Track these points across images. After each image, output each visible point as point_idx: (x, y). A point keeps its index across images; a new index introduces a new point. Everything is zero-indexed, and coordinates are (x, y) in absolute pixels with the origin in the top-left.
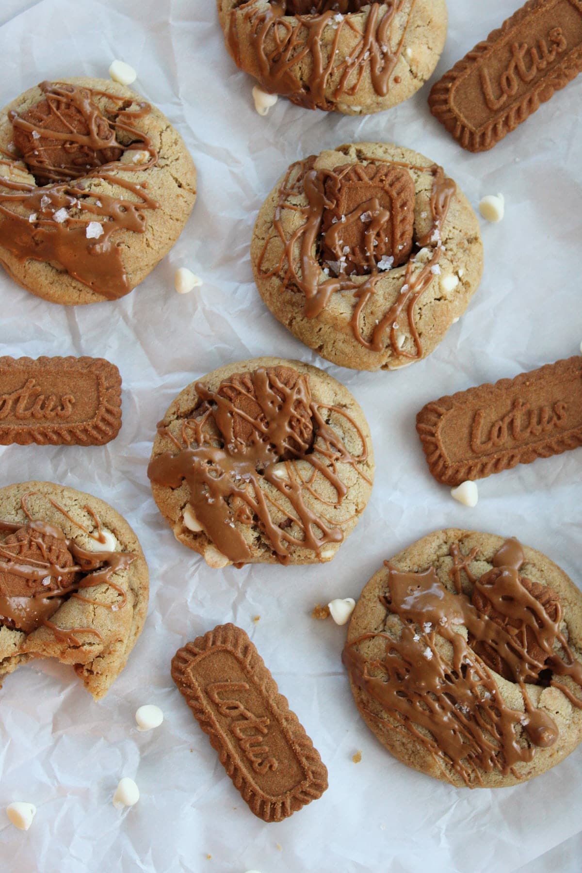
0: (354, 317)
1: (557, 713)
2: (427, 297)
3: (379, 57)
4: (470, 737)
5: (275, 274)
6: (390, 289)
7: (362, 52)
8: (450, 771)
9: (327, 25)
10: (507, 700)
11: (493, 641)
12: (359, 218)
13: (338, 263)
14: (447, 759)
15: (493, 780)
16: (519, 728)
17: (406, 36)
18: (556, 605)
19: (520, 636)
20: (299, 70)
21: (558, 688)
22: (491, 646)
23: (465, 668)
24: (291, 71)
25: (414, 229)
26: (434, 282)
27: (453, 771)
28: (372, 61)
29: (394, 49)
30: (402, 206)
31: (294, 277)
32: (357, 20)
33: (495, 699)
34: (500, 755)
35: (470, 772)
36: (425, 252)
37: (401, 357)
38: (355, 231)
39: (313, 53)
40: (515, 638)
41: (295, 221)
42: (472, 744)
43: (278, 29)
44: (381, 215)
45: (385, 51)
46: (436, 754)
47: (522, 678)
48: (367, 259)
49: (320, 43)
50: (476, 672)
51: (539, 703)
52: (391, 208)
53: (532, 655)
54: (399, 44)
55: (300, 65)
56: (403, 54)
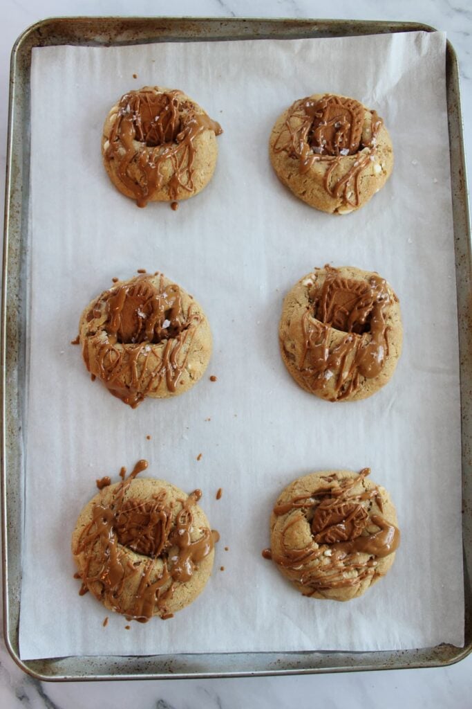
0: (326, 175)
2: (367, 172)
3: (171, 371)
5: (284, 149)
6: (348, 164)
7: (161, 369)
9: (141, 353)
12: (334, 125)
13: (319, 148)
17: (188, 357)
20: (123, 378)
24: (119, 378)
25: (362, 138)
26: (371, 165)
28: (167, 374)
29: (181, 365)
30: (358, 122)
31: (295, 151)
32: (159, 349)
36: (367, 149)
37: (348, 204)
38: (329, 133)
39: (131, 369)
41: (297, 122)
43: (111, 353)
44: (346, 124)
45: (175, 367)
48: (335, 149)
49: (136, 364)
52: (351, 122)
54: (184, 362)
55: (124, 375)
56: (186, 368)
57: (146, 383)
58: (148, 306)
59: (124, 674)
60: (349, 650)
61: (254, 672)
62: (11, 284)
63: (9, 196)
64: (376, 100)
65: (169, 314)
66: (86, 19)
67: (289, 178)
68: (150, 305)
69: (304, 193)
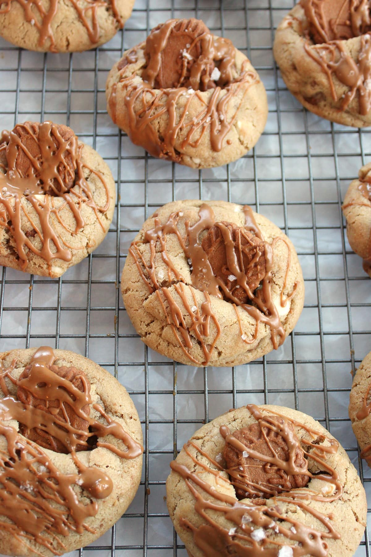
1: (107, 467)
3: (217, 123)
4: (40, 510)
7: (205, 116)
8: (35, 545)
9: (182, 95)
10: (60, 468)
11: (42, 425)
14: (29, 536)
15: (73, 541)
16: (78, 490)
17: (238, 113)
18: (81, 378)
19: (61, 414)
20: (158, 124)
21: (104, 446)
22: (42, 430)
23: (19, 452)
24: (152, 124)
27: (37, 544)
28: (212, 125)
29: (229, 120)
32: (204, 95)
33: (50, 470)
34: (70, 518)
35: (52, 541)
39: (169, 111)
40: (58, 416)
42: (45, 516)
43: (146, 95)
45: (222, 119)
46: (18, 534)
47: (73, 448)
49: (175, 106)
50: (29, 453)
51: (89, 462)
53: (76, 426)
54: (233, 118)
55: (158, 120)
56: (235, 125)
57: (185, 132)
58: (196, 46)
65: (220, 63)
68: (199, 44)
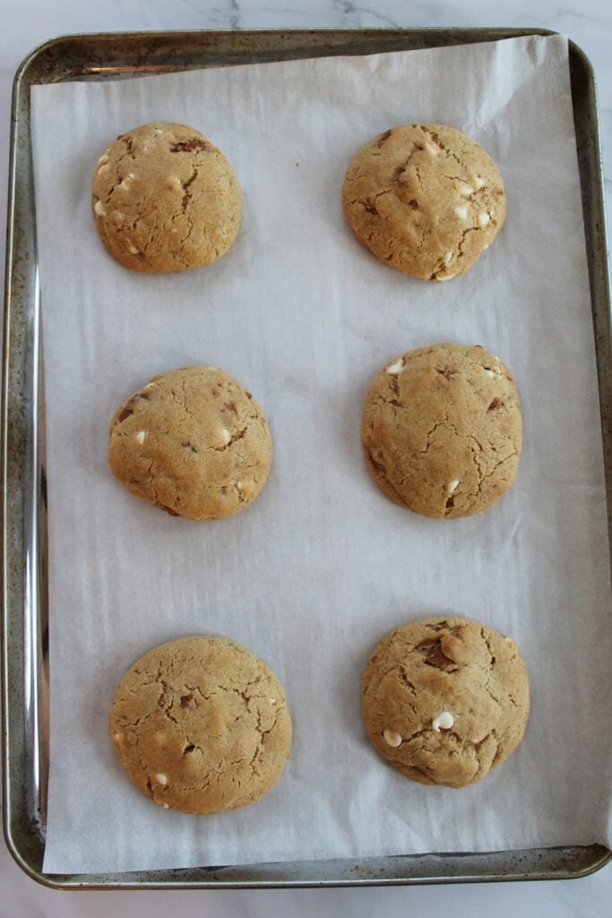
59: (156, 881)
60: (472, 851)
61: (324, 882)
62: (14, 380)
63: (11, 268)
64: (480, 126)
66: (108, 35)
67: (370, 239)
69: (390, 257)
